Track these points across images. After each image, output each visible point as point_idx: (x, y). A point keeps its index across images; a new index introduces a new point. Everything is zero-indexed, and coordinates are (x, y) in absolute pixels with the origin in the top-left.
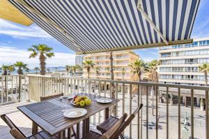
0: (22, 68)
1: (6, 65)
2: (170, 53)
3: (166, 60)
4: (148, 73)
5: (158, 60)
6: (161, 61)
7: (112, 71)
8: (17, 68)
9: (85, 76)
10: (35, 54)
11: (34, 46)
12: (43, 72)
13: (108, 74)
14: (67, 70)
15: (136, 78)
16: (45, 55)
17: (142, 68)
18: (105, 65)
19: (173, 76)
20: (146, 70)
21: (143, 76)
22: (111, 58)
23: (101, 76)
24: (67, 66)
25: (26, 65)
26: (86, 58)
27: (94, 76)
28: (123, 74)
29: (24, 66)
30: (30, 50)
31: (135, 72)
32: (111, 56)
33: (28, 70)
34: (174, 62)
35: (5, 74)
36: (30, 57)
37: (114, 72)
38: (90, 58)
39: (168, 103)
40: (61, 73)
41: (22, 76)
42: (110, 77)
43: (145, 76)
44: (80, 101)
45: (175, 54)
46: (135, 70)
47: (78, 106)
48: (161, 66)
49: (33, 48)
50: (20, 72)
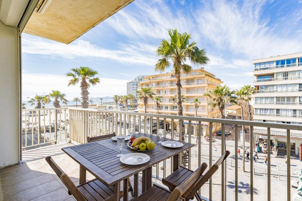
0: (59, 99)
1: (40, 95)
2: (272, 75)
3: (266, 86)
4: (237, 107)
5: (253, 86)
6: (258, 87)
7: (180, 103)
8: (53, 99)
9: (141, 109)
10: (76, 80)
11: (74, 70)
12: (85, 104)
13: (174, 107)
14: (116, 101)
15: (216, 114)
16: (87, 81)
17: (226, 99)
18: (169, 95)
19: (278, 110)
20: (231, 101)
21: (227, 111)
22: (179, 85)
23: (164, 111)
24: (116, 96)
25: (64, 95)
26: (142, 84)
27: (153, 110)
28: (197, 107)
29: (62, 96)
30: (69, 75)
31: (215, 105)
32: (179, 81)
33: (66, 102)
34: (279, 89)
35: (39, 106)
36: (70, 84)
37: (183, 104)
38: (147, 85)
39: (269, 153)
40: (108, 106)
41: (58, 109)
42: (176, 112)
43: (230, 110)
44: (139, 144)
45: (280, 77)
46: (215, 102)
47: (137, 151)
48: (257, 95)
49: (73, 73)
50: (57, 104)
